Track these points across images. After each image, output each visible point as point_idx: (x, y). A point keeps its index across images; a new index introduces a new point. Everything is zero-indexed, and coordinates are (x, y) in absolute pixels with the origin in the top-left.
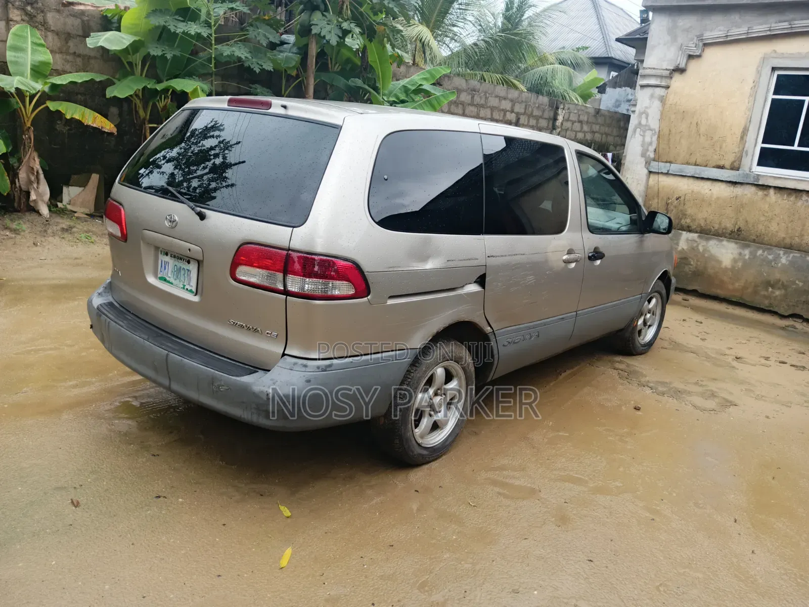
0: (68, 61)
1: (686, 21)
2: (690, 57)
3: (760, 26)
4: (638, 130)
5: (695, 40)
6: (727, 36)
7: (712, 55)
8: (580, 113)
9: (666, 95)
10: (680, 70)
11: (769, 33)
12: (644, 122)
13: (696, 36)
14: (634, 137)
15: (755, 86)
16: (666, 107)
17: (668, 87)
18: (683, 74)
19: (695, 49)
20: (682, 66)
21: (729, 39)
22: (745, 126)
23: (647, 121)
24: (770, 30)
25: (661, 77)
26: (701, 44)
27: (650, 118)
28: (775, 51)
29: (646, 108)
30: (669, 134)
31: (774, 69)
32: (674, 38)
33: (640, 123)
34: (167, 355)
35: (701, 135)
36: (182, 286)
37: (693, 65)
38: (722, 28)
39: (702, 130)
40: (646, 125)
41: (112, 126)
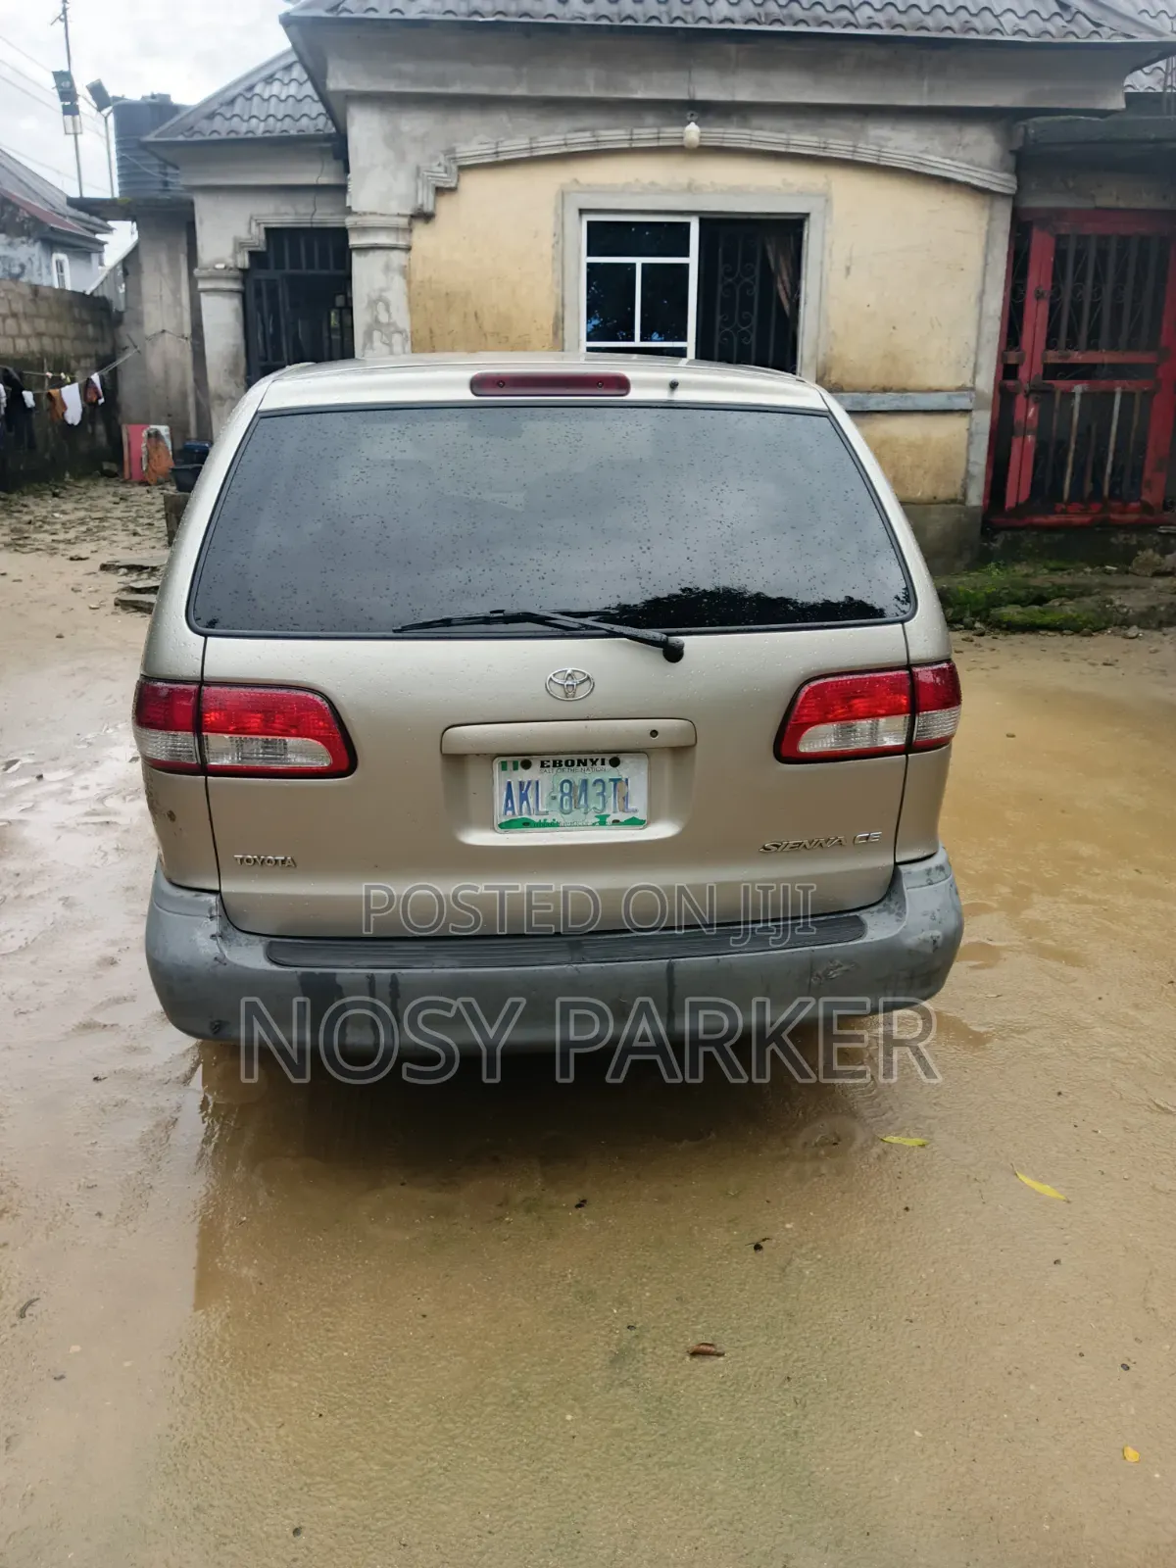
1: (414, 123)
2: (440, 191)
3: (555, 135)
4: (376, 335)
5: (442, 159)
6: (497, 153)
7: (474, 186)
9: (409, 264)
10: (424, 216)
11: (564, 149)
12: (383, 318)
13: (442, 152)
14: (372, 348)
15: (557, 243)
16: (413, 286)
17: (408, 249)
18: (430, 225)
19: (444, 175)
20: (428, 208)
21: (502, 158)
22: (556, 317)
23: (390, 317)
24: (566, 145)
25: (396, 229)
26: (454, 168)
27: (392, 309)
28: (576, 181)
29: (382, 290)
30: (431, 338)
31: (582, 212)
32: (401, 157)
33: (377, 321)
35: (488, 336)
36: (598, 820)
37: (445, 207)
38: (482, 137)
39: (488, 327)
40: (389, 324)
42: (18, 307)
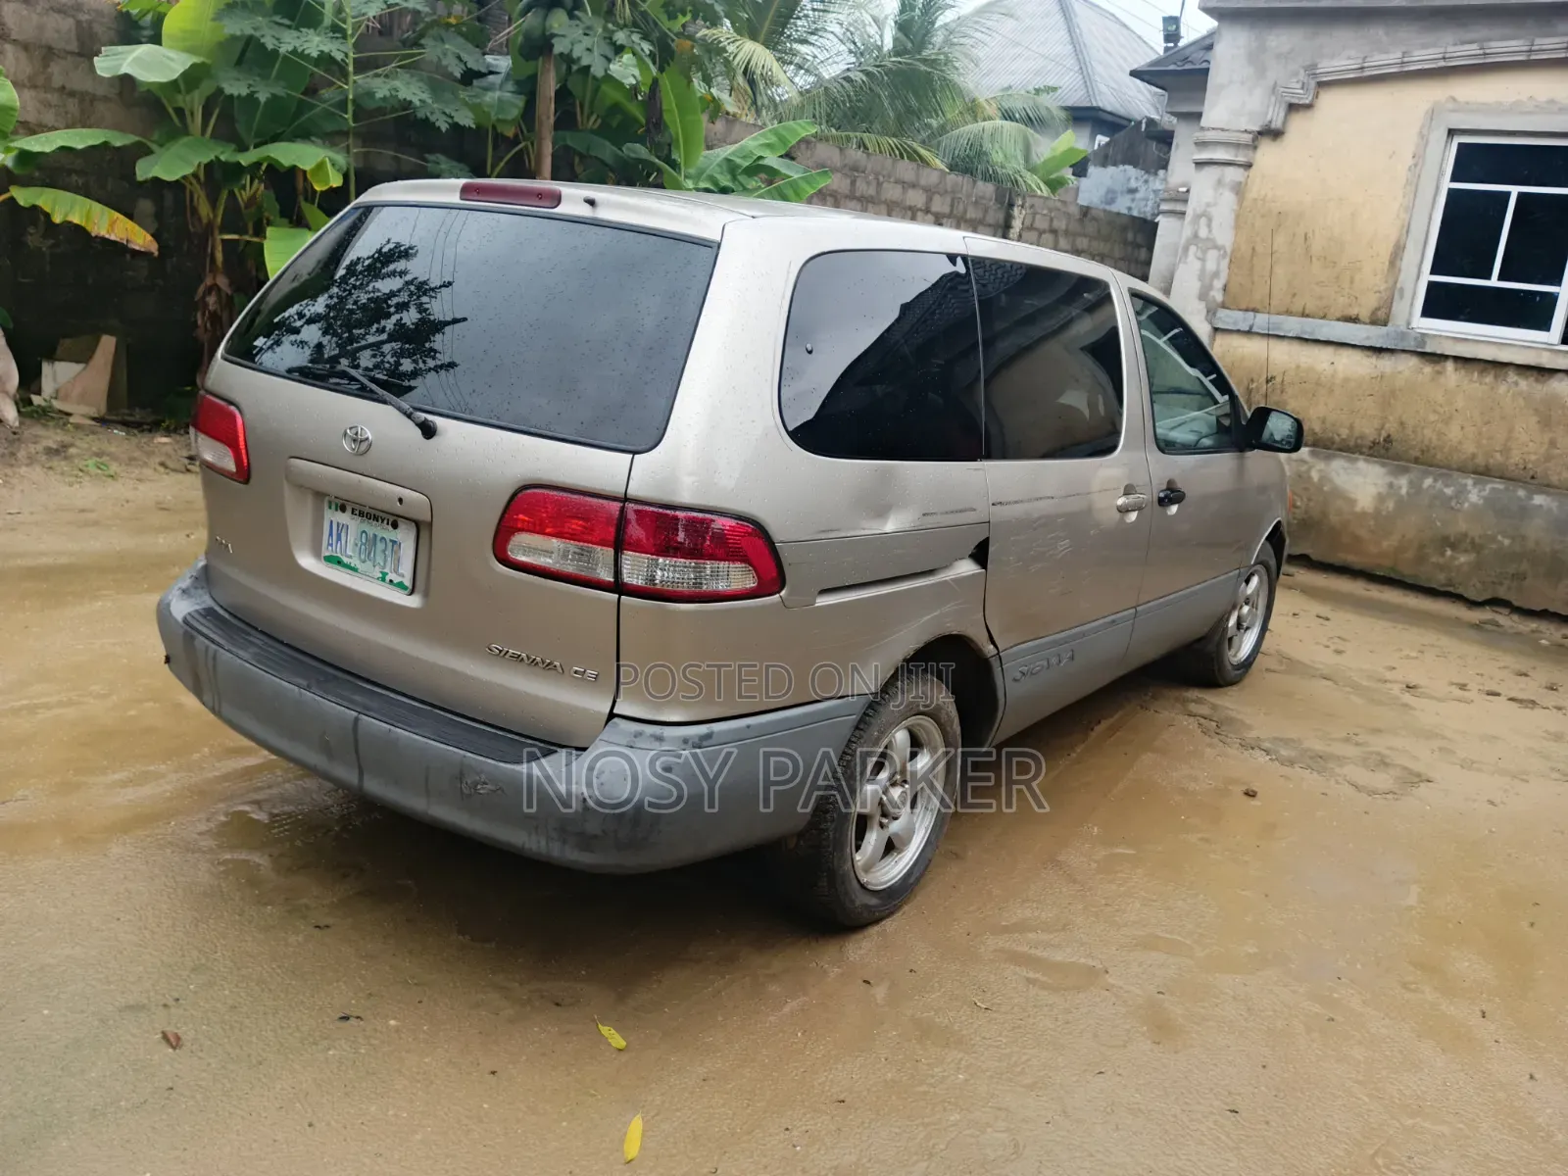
0: (48, 105)
1: (1283, 40)
2: (1292, 108)
3: (1427, 49)
4: (1193, 249)
5: (1302, 76)
6: (1362, 68)
7: (1331, 103)
8: (1053, 215)
9: (1246, 184)
10: (1273, 133)
11: (1442, 64)
12: (1203, 233)
13: (1303, 67)
14: (1185, 263)
15: (1416, 165)
16: (1245, 203)
17: (1248, 166)
18: (1279, 140)
19: (1301, 91)
20: (1277, 124)
21: (1367, 73)
22: (1398, 241)
23: (1210, 231)
24: (1444, 58)
25: (1237, 146)
26: (1313, 84)
27: (1215, 224)
28: (1454, 99)
29: (1208, 205)
30: (1252, 256)
31: (1452, 133)
32: (1261, 71)
33: (1196, 235)
34: (357, 720)
35: (1314, 259)
36: (381, 575)
37: (1298, 124)
38: (1353, 53)
39: (1316, 247)
40: (1208, 239)
41: (149, 238)
42: (1060, 224)
